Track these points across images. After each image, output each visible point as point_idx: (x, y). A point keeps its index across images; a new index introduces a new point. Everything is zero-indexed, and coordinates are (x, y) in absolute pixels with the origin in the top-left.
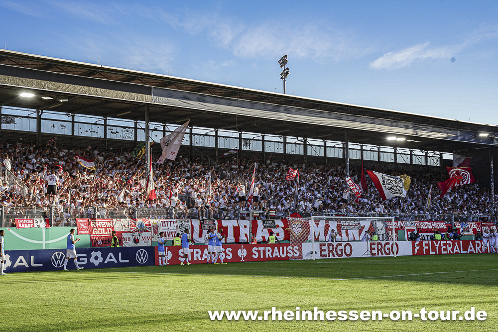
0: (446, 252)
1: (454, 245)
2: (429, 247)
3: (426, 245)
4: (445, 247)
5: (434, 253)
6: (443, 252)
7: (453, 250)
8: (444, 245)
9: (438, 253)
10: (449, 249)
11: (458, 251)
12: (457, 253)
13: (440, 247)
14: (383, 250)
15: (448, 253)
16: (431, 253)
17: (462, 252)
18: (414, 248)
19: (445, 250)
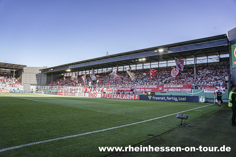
0: (113, 98)
1: (117, 96)
2: (107, 96)
3: (106, 95)
4: (113, 96)
5: (109, 98)
6: (112, 98)
7: (116, 97)
8: (113, 95)
9: (110, 98)
10: (115, 97)
11: (119, 98)
12: (118, 99)
13: (111, 96)
14: (92, 96)
15: (114, 98)
16: (107, 97)
17: (121, 98)
18: (101, 95)
19: (113, 97)
